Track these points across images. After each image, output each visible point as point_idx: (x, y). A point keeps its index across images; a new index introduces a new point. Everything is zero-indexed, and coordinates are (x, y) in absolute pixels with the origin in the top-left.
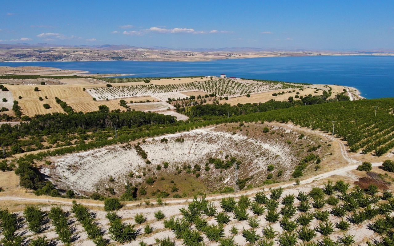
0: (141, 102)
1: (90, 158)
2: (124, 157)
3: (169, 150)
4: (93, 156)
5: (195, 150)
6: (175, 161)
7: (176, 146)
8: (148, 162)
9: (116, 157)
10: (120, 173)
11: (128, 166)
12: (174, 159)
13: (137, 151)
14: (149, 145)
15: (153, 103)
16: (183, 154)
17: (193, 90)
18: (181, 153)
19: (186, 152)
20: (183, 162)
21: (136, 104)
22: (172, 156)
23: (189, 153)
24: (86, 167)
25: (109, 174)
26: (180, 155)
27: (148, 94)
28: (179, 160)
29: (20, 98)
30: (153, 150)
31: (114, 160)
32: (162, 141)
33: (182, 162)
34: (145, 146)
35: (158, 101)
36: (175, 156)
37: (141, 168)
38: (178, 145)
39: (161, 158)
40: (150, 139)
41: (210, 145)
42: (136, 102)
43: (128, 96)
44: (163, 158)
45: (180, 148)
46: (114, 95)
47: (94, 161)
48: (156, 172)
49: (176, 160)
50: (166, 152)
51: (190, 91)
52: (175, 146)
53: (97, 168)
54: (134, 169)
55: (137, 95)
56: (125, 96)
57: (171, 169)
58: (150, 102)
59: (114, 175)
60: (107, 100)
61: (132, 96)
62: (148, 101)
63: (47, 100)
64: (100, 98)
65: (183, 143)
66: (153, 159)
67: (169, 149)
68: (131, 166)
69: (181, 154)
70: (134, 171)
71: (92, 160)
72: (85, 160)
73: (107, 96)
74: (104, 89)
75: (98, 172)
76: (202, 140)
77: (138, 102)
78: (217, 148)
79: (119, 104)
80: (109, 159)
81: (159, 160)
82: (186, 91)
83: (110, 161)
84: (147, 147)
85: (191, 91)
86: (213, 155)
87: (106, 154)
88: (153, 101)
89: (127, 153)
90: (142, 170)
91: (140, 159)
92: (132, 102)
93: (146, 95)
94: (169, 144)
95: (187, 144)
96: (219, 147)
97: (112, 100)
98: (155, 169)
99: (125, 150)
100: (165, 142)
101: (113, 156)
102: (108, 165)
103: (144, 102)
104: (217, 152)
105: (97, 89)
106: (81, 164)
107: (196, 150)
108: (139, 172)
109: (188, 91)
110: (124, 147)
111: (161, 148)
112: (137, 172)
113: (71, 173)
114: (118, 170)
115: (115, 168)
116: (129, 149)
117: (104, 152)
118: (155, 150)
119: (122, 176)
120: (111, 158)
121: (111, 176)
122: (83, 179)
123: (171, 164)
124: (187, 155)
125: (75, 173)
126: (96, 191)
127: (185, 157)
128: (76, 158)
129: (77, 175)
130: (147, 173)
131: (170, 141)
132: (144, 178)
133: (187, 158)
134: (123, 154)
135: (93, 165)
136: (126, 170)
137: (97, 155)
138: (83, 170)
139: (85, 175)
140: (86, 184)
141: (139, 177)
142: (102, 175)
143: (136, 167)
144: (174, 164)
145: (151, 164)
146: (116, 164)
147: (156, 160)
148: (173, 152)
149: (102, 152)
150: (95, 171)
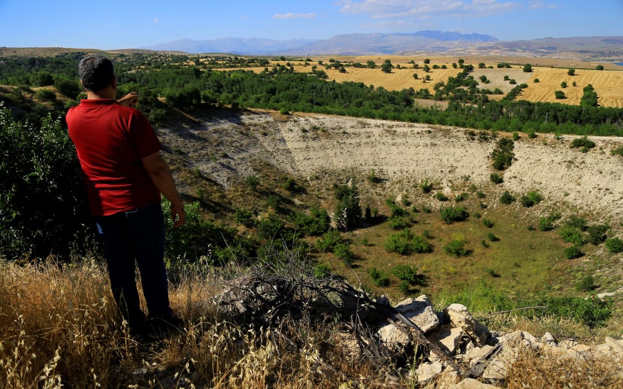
1: (376, 131)
2: (452, 150)
3: (576, 169)
4: (390, 129)
6: (566, 198)
7: (607, 164)
8: (498, 180)
9: (435, 145)
10: (409, 176)
11: (443, 170)
12: (567, 195)
13: (494, 150)
14: (537, 144)
16: (607, 189)
18: (601, 186)
20: (585, 208)
22: (572, 185)
24: (348, 141)
25: (385, 168)
26: (594, 191)
28: (579, 201)
29: (537, 81)
30: (534, 158)
31: (428, 151)
32: (577, 144)
33: (581, 208)
34: (527, 145)
36: (578, 188)
37: (467, 185)
38: (613, 163)
39: (538, 180)
40: (551, 137)
44: (544, 182)
45: (612, 173)
47: (378, 138)
48: (495, 206)
49: (570, 199)
50: (563, 170)
52: (600, 165)
53: (373, 149)
54: (450, 179)
57: (538, 213)
59: (395, 173)
63: (575, 87)
66: (515, 177)
67: (578, 167)
68: (450, 172)
69: (600, 189)
70: (445, 183)
71: (377, 135)
72: (363, 130)
75: (366, 157)
80: (413, 144)
81: (528, 184)
83: (413, 148)
87: (418, 133)
89: (467, 146)
90: (466, 189)
91: (485, 166)
94: (590, 157)
98: (498, 199)
99: (468, 140)
100: (581, 148)
101: (429, 142)
102: (401, 153)
106: (344, 133)
108: (456, 190)
110: (472, 134)
111: (559, 158)
112: (452, 187)
113: (301, 137)
114: (411, 169)
115: (410, 164)
116: (481, 141)
117: (419, 130)
118: (540, 160)
119: (409, 182)
120: (421, 144)
121: (385, 173)
122: (311, 153)
123: (550, 203)
124: (614, 196)
125: (311, 140)
126: (308, 179)
127: (605, 198)
128: (348, 122)
129: (311, 143)
130: (472, 199)
131: (601, 149)
132: (452, 204)
133: (606, 204)
134: (456, 144)
135: (367, 143)
136: (430, 175)
137: (399, 130)
138: (335, 143)
139: (326, 150)
140: (305, 161)
141: (443, 199)
142: (368, 164)
143: (458, 178)
144: (557, 204)
145: (501, 184)
146: (422, 157)
147: (521, 180)
148: (584, 177)
149: (413, 129)
150: (358, 153)
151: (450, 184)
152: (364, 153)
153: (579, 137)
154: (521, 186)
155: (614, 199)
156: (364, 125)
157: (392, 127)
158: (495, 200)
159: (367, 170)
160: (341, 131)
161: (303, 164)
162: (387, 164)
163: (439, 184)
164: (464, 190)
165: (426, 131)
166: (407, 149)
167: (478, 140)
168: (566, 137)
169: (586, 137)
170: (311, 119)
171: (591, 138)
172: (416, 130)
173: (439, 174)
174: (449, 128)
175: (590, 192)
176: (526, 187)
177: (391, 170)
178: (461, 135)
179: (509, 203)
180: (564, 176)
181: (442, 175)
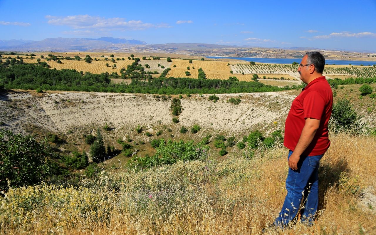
0: (275, 79)
1: (103, 99)
2: (149, 107)
3: (213, 111)
4: (111, 98)
5: (247, 117)
6: (212, 126)
7: (226, 107)
8: (176, 121)
9: (139, 105)
10: (128, 124)
11: (146, 119)
12: (212, 125)
13: (171, 105)
14: (192, 100)
15: (287, 81)
16: (229, 119)
17: (344, 74)
18: (226, 118)
19: (234, 117)
20: (222, 130)
21: (269, 80)
22: (213, 119)
23: (237, 120)
24: (87, 107)
25: (112, 121)
26: (224, 121)
27: (287, 73)
28: (218, 127)
29: (175, 66)
30: (192, 107)
31: (136, 109)
32: (211, 98)
33: (220, 130)
34: (187, 101)
35: (294, 80)
36: (216, 120)
37: (161, 125)
38: (229, 107)
39: (196, 119)
40: (198, 96)
41: (270, 113)
42: (269, 78)
43: (265, 72)
44: (199, 119)
45: (229, 111)
46: (252, 70)
47: (105, 104)
48: (178, 135)
49: (214, 126)
50: (207, 112)
51: (339, 74)
52: (223, 108)
53: (103, 111)
54: (151, 123)
55: (275, 73)
56: (262, 72)
57: (201, 135)
58: (285, 79)
59: (119, 124)
60: (243, 74)
61: (269, 73)
62: (283, 79)
63: (194, 69)
64: (237, 72)
65: (237, 105)
66: (185, 119)
67: (214, 110)
68: (150, 119)
69: (226, 120)
70: (149, 126)
71: (104, 102)
72: (95, 100)
73: (245, 71)
74: (246, 65)
75: (99, 116)
76: (264, 105)
77: (272, 79)
78: (275, 118)
79: (251, 78)
80: (126, 106)
81: (192, 121)
82: (334, 74)
83: (127, 108)
84: (188, 102)
85: (341, 74)
86: (263, 128)
87: (128, 99)
88: (289, 78)
89: (156, 104)
90: (161, 128)
91: (168, 115)
92: (265, 78)
93: (285, 73)
94: (218, 104)
95: (243, 106)
96: (278, 117)
97: (248, 74)
98: (179, 131)
99: (157, 101)
100: (214, 100)
101: (135, 104)
102: (120, 111)
103: (278, 79)
104: (271, 124)
105: (240, 65)
106: (83, 102)
107: (249, 117)
108: (155, 129)
109: (337, 74)
110: (158, 97)
111: (204, 107)
112: (153, 128)
113: (55, 107)
114: (128, 120)
115: (127, 117)
116: (163, 101)
117: (129, 97)
118: (195, 108)
119: (128, 128)
120: (131, 105)
121: (113, 124)
122: (64, 117)
123: (205, 130)
124: (233, 122)
125: (62, 108)
126: (66, 133)
127: (229, 124)
128: (84, 95)
129: (63, 110)
130: (165, 133)
131: (222, 100)
132: (155, 138)
133: (230, 127)
134: (150, 103)
135: (99, 107)
136: (139, 122)
137: (116, 98)
138: (78, 109)
139: (73, 114)
140: (61, 122)
141: (150, 135)
142: (101, 120)
143: (155, 123)
144: (208, 130)
145: (179, 123)
146: (133, 113)
147: (188, 120)
148: (217, 115)
149: (125, 97)
150: (94, 114)
151: (152, 127)
152: (98, 113)
153: (211, 95)
154: (189, 123)
155: (233, 124)
156: (95, 96)
157: (112, 97)
158: (177, 132)
159: (102, 123)
160: (81, 101)
161: (60, 124)
162: (113, 119)
163: (146, 127)
164: (160, 129)
165: (132, 98)
166: (123, 109)
167: (162, 100)
168: (205, 95)
169: (214, 95)
170: (59, 95)
171: (217, 95)
172: (127, 97)
173: (144, 122)
174: (145, 95)
175: (222, 122)
176: (191, 123)
177: (116, 123)
178: (152, 98)
179: (185, 133)
180: (208, 115)
181: (146, 122)
